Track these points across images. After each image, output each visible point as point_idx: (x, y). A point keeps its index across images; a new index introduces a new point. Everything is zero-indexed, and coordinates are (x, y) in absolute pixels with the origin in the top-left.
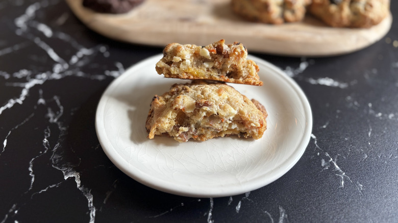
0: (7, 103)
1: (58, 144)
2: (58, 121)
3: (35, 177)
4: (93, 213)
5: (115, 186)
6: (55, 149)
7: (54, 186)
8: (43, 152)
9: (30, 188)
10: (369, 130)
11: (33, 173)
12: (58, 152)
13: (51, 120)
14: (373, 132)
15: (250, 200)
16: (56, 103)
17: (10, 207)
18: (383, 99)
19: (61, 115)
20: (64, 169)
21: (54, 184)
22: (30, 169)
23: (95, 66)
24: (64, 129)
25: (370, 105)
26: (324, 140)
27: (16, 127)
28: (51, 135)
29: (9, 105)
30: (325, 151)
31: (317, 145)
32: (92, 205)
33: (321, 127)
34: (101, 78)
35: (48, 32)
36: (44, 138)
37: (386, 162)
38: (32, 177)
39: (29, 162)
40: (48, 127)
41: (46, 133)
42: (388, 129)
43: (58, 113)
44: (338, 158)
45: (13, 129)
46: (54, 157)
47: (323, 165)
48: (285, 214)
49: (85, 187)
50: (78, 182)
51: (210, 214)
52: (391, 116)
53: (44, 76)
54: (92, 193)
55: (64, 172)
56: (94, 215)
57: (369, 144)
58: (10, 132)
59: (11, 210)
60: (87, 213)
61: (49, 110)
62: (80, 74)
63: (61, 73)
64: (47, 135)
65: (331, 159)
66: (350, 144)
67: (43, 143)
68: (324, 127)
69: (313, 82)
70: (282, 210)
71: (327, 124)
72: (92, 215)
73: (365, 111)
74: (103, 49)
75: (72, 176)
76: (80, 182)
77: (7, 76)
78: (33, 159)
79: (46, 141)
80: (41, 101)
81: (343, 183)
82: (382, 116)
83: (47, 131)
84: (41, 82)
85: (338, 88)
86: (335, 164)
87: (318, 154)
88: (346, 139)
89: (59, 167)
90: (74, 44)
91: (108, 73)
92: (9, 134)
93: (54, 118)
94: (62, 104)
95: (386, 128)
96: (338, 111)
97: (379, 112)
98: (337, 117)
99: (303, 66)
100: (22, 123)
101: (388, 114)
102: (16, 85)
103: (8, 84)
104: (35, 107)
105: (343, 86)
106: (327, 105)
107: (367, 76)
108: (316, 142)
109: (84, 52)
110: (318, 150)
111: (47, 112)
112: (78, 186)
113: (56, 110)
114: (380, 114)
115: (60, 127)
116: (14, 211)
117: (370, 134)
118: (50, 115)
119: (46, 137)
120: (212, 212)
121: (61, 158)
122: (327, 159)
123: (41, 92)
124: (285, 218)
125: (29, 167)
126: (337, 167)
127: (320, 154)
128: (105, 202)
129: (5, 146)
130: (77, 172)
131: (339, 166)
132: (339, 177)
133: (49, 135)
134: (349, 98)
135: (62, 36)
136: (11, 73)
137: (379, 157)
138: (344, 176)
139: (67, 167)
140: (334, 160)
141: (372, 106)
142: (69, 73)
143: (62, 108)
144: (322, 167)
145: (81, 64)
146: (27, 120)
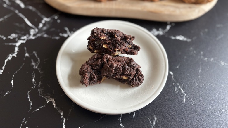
0: (8, 57)
1: (41, 82)
2: (38, 67)
3: (32, 102)
4: (64, 121)
5: (73, 106)
6: (39, 85)
7: (42, 107)
8: (33, 87)
9: (31, 109)
10: (200, 69)
11: (30, 100)
12: (41, 87)
13: (34, 67)
14: (202, 70)
15: (139, 111)
16: (35, 56)
17: (23, 120)
18: (209, 49)
19: (39, 63)
20: (46, 97)
21: (42, 106)
22: (29, 98)
23: (53, 29)
24: (42, 72)
25: (202, 53)
26: (177, 75)
27: (16, 72)
28: (36, 76)
29: (10, 58)
30: (177, 82)
31: (173, 79)
32: (63, 116)
33: (176, 68)
34: (57, 38)
35: (22, 5)
36: (32, 79)
37: (206, 88)
38: (30, 102)
39: (27, 93)
40: (33, 71)
41: (33, 75)
42: (209, 68)
43: (37, 62)
44: (183, 86)
45: (15, 73)
46: (39, 90)
47: (175, 90)
48: (156, 118)
49: (58, 107)
50: (54, 104)
51: (121, 119)
52: (212, 59)
53: (25, 37)
54: (62, 110)
55: (46, 99)
56: (65, 122)
57: (199, 77)
58: (14, 75)
59: (23, 121)
60: (61, 121)
61: (32, 60)
62: (45, 36)
63: (34, 35)
64: (34, 77)
65: (180, 87)
66: (190, 77)
67: (32, 81)
68: (178, 67)
69: (173, 38)
70: (155, 116)
71: (179, 65)
72: (64, 122)
73: (199, 57)
74: (56, 17)
75: (51, 101)
76: (55, 104)
77: (4, 38)
78: (29, 92)
79: (33, 80)
80: (27, 55)
81: (185, 100)
82: (207, 60)
83: (33, 74)
84: (24, 42)
85: (186, 42)
86: (182, 90)
87: (174, 84)
88: (188, 74)
89: (43, 96)
90: (39, 14)
91: (61, 34)
92: (13, 77)
93: (36, 66)
94: (38, 57)
95: (208, 67)
96: (185, 57)
97: (206, 57)
98: (184, 61)
99: (168, 27)
100: (19, 70)
101: (210, 58)
102: (10, 44)
103: (6, 44)
104: (24, 59)
105: (189, 40)
106: (180, 53)
107: (202, 34)
108: (173, 77)
109: (45, 19)
110: (173, 82)
111: (31, 62)
112: (55, 106)
113: (36, 61)
114: (206, 59)
115: (40, 72)
116: (25, 121)
117: (200, 71)
118: (33, 64)
119: (33, 78)
120: (121, 118)
121: (43, 90)
122: (178, 87)
123: (25, 49)
124: (156, 120)
125: (28, 96)
126: (182, 91)
127: (175, 84)
128: (69, 115)
129: (12, 84)
130: (53, 98)
131: (183, 90)
132: (183, 97)
133: (35, 77)
134: (191, 48)
135: (31, 8)
136: (6, 36)
137: (203, 84)
138: (185, 96)
139: (47, 95)
140: (181, 87)
141: (203, 53)
142: (39, 35)
143: (39, 59)
144: (175, 91)
145: (45, 28)
146: (21, 67)
